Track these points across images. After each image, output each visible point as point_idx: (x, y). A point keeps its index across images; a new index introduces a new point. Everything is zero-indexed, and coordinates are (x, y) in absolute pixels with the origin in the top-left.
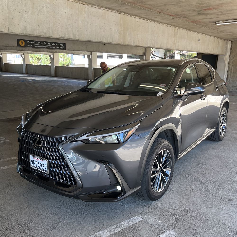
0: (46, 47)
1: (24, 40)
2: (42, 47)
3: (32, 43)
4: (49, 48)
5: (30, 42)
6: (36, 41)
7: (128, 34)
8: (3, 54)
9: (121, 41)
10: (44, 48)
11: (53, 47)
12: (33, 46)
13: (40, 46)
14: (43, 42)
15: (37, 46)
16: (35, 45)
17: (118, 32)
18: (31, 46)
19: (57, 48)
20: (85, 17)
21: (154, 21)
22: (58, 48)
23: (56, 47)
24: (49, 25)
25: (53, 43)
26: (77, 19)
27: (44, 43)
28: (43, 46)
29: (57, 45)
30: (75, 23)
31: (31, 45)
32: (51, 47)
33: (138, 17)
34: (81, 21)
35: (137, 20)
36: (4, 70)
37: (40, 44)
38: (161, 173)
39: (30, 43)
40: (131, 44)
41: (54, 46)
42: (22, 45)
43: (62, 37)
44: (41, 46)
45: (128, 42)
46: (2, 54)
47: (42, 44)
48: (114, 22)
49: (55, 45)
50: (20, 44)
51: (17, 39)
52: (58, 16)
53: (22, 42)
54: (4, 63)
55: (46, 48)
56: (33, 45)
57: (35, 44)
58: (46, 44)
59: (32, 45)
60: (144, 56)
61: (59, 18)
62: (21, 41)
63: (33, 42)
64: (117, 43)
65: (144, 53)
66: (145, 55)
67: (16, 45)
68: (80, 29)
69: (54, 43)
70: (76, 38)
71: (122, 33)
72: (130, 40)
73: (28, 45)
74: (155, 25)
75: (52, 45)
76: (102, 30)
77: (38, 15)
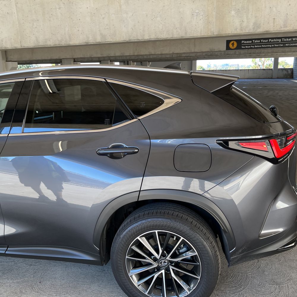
1: (236, 41)
2: (265, 46)
3: (248, 43)
4: (279, 47)
5: (245, 42)
6: (255, 39)
10: (269, 47)
11: (286, 45)
12: (249, 47)
13: (261, 45)
14: (268, 39)
15: (256, 46)
16: (253, 45)
18: (246, 47)
20: (120, 6)
22: (296, 44)
24: (65, 29)
25: (286, 38)
26: (107, 12)
27: (268, 41)
28: (266, 45)
29: (294, 41)
30: (103, 18)
31: (246, 45)
32: (282, 45)
34: (114, 14)
37: (263, 42)
39: (245, 44)
42: (233, 48)
43: (84, 42)
44: (264, 45)
47: (265, 42)
49: (290, 41)
50: (231, 46)
51: (227, 41)
52: (76, 15)
53: (233, 44)
55: (272, 47)
56: (250, 45)
57: (254, 43)
58: (274, 42)
59: (248, 46)
61: (78, 18)
62: (232, 42)
63: (251, 42)
67: (225, 48)
68: (113, 25)
69: (289, 38)
70: (107, 41)
71: (214, 13)
73: (242, 47)
75: (285, 41)
76: (159, 19)
77: (50, 21)
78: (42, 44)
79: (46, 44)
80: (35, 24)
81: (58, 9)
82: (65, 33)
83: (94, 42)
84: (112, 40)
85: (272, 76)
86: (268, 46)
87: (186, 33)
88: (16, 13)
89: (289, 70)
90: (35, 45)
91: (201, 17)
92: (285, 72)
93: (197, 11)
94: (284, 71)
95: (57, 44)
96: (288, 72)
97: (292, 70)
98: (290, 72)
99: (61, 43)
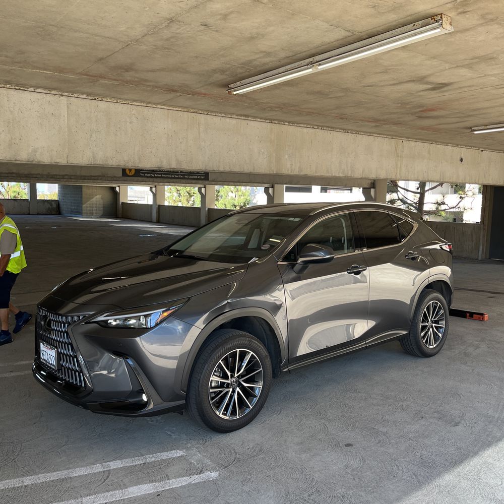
0: (173, 176)
2: (164, 176)
4: (178, 178)
7: (286, 156)
8: (121, 187)
9: (273, 168)
10: (169, 178)
11: (186, 177)
12: (149, 175)
13: (161, 174)
15: (156, 175)
17: (266, 153)
18: (146, 175)
19: (192, 177)
20: (199, 134)
21: (346, 131)
22: (194, 177)
23: (192, 175)
24: (135, 148)
26: (185, 137)
28: (166, 174)
30: (181, 143)
31: (146, 173)
32: (182, 177)
33: (309, 126)
34: (192, 140)
35: (305, 130)
36: (120, 216)
38: (238, 389)
40: (295, 173)
41: (187, 175)
42: (130, 174)
43: (157, 167)
44: (164, 174)
45: (288, 170)
46: (119, 186)
48: (257, 137)
50: (127, 172)
52: (151, 134)
54: (123, 203)
55: (172, 178)
56: (150, 173)
59: (148, 173)
60: (372, 190)
61: (153, 138)
64: (263, 172)
65: (371, 183)
66: (374, 188)
67: (121, 175)
68: (191, 152)
71: (274, 155)
72: (291, 167)
73: (141, 174)
74: (350, 137)
75: (184, 172)
76: (233, 152)
77: (116, 135)
78: (101, 163)
79: (106, 163)
80: (94, 135)
81: (128, 123)
82: (134, 153)
83: (168, 167)
84: (188, 168)
85: (29, 210)
86: (169, 176)
87: (254, 170)
88: (66, 116)
89: (53, 203)
90: (89, 163)
91: (265, 156)
92: (48, 206)
93: (263, 151)
94: (46, 203)
95: (122, 165)
96: (51, 205)
97: (57, 203)
98: (54, 205)
99: (127, 165)
